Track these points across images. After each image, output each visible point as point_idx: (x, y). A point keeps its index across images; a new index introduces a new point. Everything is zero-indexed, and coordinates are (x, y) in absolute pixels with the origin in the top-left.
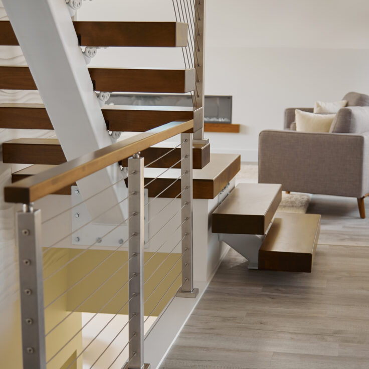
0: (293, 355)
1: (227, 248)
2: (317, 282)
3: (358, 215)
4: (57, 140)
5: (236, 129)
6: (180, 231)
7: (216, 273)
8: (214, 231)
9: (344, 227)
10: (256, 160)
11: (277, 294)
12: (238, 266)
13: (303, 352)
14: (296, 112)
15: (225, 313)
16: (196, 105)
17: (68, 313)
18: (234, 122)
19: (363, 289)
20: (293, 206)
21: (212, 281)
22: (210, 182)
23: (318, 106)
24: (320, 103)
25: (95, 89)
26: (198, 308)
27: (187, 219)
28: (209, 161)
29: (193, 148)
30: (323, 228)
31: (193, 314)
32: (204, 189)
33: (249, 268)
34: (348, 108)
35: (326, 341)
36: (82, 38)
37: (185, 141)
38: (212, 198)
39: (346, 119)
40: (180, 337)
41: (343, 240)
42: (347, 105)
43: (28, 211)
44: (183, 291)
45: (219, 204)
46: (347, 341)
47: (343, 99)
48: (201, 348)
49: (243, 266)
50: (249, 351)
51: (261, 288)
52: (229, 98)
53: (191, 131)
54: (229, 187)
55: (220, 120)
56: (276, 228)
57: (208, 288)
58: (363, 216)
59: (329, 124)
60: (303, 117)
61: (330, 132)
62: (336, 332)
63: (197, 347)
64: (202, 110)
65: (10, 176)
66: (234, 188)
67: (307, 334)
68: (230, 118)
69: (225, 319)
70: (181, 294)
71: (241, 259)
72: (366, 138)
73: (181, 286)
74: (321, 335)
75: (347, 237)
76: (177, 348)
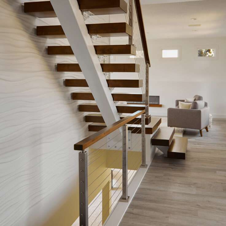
0: (180, 193)
1: (157, 149)
2: (187, 162)
3: (200, 135)
4: (101, 114)
5: (161, 106)
6: (141, 146)
7: (154, 158)
8: (152, 145)
9: (195, 140)
10: (167, 115)
11: (174, 167)
12: (161, 155)
13: (183, 192)
14: (179, 102)
15: (156, 175)
16: (146, 104)
17: (107, 168)
18: (160, 104)
19: (203, 165)
20: (179, 132)
21: (152, 161)
22: (151, 129)
23: (186, 100)
24: (187, 99)
25: (113, 100)
26: (147, 172)
27: (144, 141)
28: (151, 122)
29: (145, 118)
30: (189, 140)
31: (146, 175)
32: (149, 131)
33: (165, 156)
34: (195, 101)
35: (191, 187)
36: (109, 85)
37: (143, 116)
38: (152, 134)
39: (195, 105)
40: (141, 184)
41: (195, 144)
42: (195, 100)
43: (83, 152)
44: (142, 166)
45: (154, 135)
46: (198, 188)
47: (194, 97)
48: (148, 189)
49: (162, 156)
50: (164, 191)
51: (168, 164)
52: (159, 97)
53: (144, 113)
54: (158, 129)
55: (156, 103)
56: (173, 142)
57: (151, 164)
58: (201, 136)
59: (190, 106)
60: (181, 104)
61: (190, 109)
62: (195, 184)
63: (146, 189)
64: (148, 106)
65: (88, 126)
66: (159, 129)
67: (185, 184)
68: (159, 103)
69: (156, 177)
70: (142, 167)
71: (162, 153)
72: (201, 111)
73: (142, 163)
74: (189, 185)
75: (197, 143)
76: (140, 189)
